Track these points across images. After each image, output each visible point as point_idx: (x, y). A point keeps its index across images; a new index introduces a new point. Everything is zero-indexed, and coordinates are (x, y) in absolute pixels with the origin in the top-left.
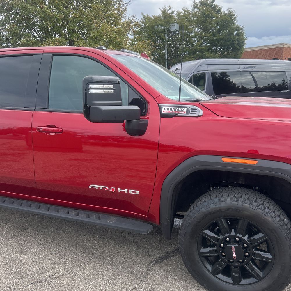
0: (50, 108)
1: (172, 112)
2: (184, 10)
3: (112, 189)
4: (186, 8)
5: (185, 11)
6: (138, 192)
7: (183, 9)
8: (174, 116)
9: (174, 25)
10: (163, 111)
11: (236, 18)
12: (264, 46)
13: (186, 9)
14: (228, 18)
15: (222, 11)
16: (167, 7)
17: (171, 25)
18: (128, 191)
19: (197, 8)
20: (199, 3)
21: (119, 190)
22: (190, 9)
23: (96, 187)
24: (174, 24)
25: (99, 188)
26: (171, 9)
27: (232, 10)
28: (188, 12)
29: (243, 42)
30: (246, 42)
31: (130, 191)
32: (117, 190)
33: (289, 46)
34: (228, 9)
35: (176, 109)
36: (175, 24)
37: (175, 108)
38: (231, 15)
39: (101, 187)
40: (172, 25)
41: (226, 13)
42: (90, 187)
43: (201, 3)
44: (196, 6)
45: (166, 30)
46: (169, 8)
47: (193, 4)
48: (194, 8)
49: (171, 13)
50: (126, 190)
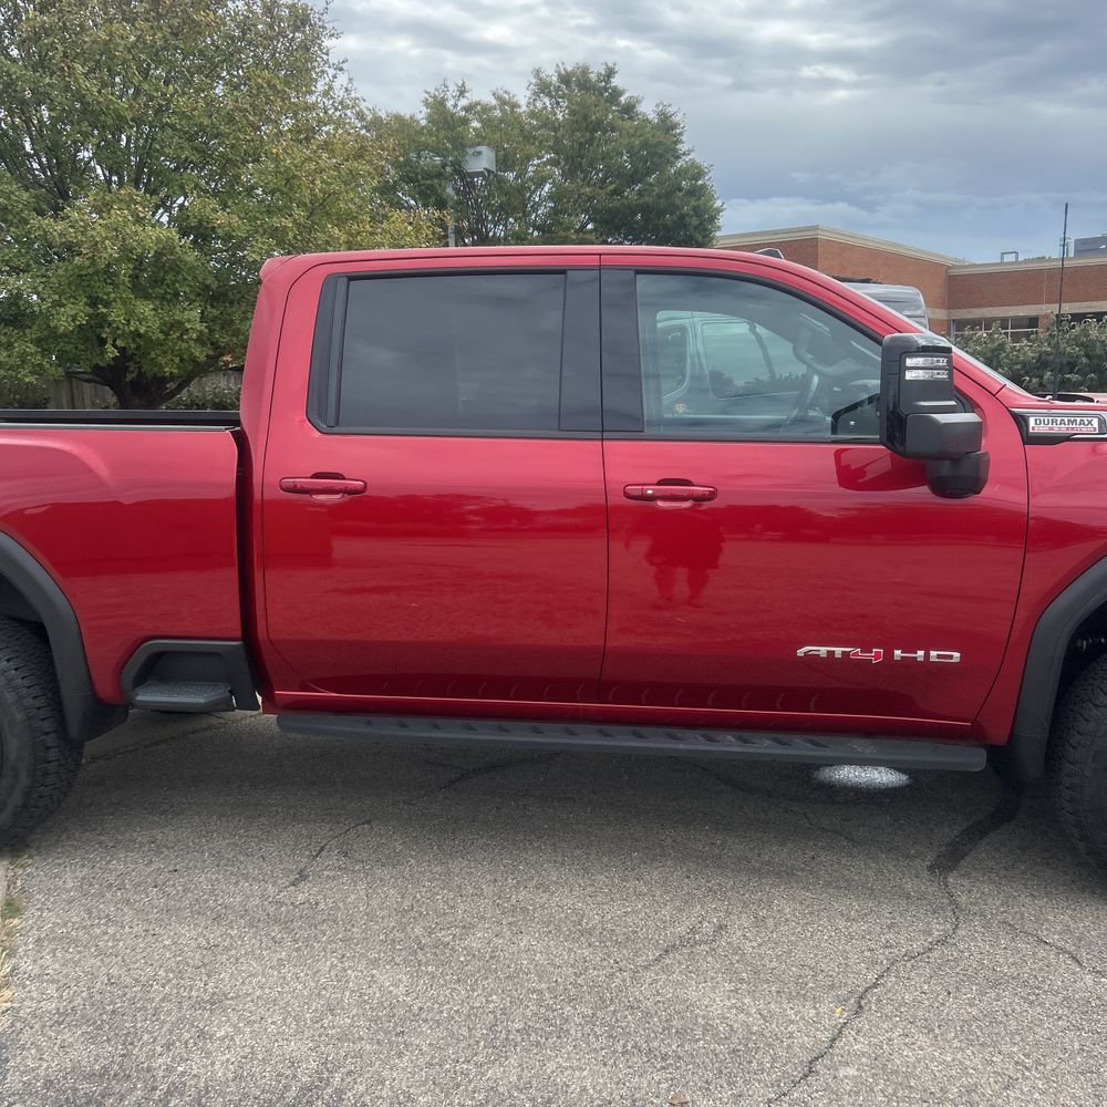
1: (1059, 428)
2: (499, 98)
3: (875, 654)
4: (506, 92)
5: (503, 102)
6: (957, 655)
7: (494, 95)
8: (1067, 438)
9: (480, 153)
10: (1033, 428)
11: (681, 134)
12: (755, 234)
13: (506, 96)
14: (661, 136)
15: (639, 111)
16: (452, 88)
17: (470, 151)
18: (927, 656)
19: (549, 95)
20: (555, 79)
21: (898, 653)
22: (522, 96)
23: (823, 651)
24: (479, 149)
25: (831, 654)
26: (466, 94)
27: (671, 110)
28: (515, 106)
29: (712, 219)
30: (722, 220)
31: (933, 654)
32: (889, 654)
33: (831, 235)
34: (657, 106)
35: (1069, 421)
36: (483, 149)
37: (1066, 419)
38: (667, 125)
39: (838, 651)
40: (473, 150)
41: (650, 117)
42: (801, 652)
43: (565, 79)
44: (543, 88)
45: (448, 169)
46: (462, 92)
47: (534, 81)
48: (535, 93)
49: (468, 109)
50: (921, 653)
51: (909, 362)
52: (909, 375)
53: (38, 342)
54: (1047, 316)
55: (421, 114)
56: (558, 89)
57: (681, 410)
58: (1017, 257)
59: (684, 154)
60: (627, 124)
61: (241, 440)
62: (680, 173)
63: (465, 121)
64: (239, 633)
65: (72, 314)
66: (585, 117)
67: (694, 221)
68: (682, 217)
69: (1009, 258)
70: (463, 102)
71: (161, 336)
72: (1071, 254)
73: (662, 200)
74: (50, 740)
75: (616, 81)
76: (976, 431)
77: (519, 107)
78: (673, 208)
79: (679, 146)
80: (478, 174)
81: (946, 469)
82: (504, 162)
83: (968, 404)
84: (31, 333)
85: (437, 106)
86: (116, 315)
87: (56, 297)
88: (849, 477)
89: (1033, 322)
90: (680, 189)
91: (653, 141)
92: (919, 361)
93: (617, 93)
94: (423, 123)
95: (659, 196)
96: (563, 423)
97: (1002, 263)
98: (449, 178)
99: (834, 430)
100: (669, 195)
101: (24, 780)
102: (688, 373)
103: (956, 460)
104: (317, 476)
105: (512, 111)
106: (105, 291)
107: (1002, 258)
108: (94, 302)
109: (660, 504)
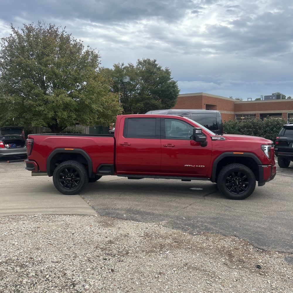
0: (166, 138)
2: (129, 65)
3: (194, 166)
5: (130, 66)
6: (204, 166)
9: (126, 78)
10: (213, 139)
11: (170, 74)
13: (131, 65)
15: (161, 69)
16: (121, 64)
17: (124, 77)
19: (141, 65)
20: (142, 61)
21: (197, 166)
22: (135, 65)
23: (188, 165)
24: (126, 77)
27: (168, 69)
28: (133, 66)
29: (178, 93)
31: (201, 166)
34: (166, 68)
38: (168, 72)
39: (190, 166)
41: (164, 70)
42: (185, 166)
43: (145, 61)
44: (140, 63)
45: (119, 81)
46: (123, 65)
47: (138, 62)
48: (138, 64)
49: (124, 68)
50: (200, 166)
51: (196, 131)
52: (196, 132)
53: (43, 119)
54: (258, 114)
55: (113, 69)
56: (143, 63)
57: (170, 135)
58: (251, 100)
59: (171, 79)
60: (159, 72)
61: (114, 138)
62: (170, 83)
63: (123, 71)
64: (113, 163)
65: (51, 115)
66: (150, 70)
67: (173, 93)
68: (171, 92)
69: (250, 100)
70: (123, 67)
71: (67, 118)
72: (264, 100)
73: (167, 89)
74: (87, 178)
75: (156, 63)
76: (205, 139)
77: (134, 67)
78: (169, 90)
79: (170, 77)
80: (125, 82)
81: (202, 143)
82: (132, 79)
83: (205, 136)
84: (42, 118)
85: (116, 67)
86: (59, 114)
87: (48, 111)
88: (192, 144)
89: (255, 115)
90: (170, 86)
91: (165, 76)
92: (198, 131)
93: (156, 65)
94: (113, 70)
95: (166, 88)
96: (156, 137)
97: (248, 101)
98: (120, 83)
99: (190, 139)
100: (168, 87)
101: (83, 183)
102: (172, 127)
103: (203, 142)
104: (124, 143)
105: (133, 68)
106: (57, 110)
107: (248, 100)
108: (55, 112)
109: (168, 147)
